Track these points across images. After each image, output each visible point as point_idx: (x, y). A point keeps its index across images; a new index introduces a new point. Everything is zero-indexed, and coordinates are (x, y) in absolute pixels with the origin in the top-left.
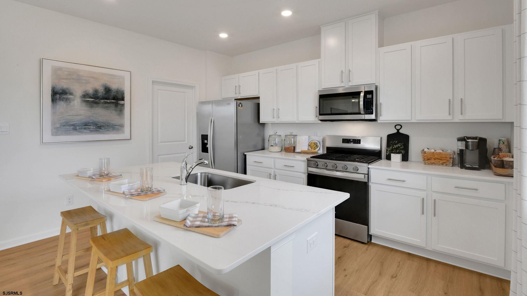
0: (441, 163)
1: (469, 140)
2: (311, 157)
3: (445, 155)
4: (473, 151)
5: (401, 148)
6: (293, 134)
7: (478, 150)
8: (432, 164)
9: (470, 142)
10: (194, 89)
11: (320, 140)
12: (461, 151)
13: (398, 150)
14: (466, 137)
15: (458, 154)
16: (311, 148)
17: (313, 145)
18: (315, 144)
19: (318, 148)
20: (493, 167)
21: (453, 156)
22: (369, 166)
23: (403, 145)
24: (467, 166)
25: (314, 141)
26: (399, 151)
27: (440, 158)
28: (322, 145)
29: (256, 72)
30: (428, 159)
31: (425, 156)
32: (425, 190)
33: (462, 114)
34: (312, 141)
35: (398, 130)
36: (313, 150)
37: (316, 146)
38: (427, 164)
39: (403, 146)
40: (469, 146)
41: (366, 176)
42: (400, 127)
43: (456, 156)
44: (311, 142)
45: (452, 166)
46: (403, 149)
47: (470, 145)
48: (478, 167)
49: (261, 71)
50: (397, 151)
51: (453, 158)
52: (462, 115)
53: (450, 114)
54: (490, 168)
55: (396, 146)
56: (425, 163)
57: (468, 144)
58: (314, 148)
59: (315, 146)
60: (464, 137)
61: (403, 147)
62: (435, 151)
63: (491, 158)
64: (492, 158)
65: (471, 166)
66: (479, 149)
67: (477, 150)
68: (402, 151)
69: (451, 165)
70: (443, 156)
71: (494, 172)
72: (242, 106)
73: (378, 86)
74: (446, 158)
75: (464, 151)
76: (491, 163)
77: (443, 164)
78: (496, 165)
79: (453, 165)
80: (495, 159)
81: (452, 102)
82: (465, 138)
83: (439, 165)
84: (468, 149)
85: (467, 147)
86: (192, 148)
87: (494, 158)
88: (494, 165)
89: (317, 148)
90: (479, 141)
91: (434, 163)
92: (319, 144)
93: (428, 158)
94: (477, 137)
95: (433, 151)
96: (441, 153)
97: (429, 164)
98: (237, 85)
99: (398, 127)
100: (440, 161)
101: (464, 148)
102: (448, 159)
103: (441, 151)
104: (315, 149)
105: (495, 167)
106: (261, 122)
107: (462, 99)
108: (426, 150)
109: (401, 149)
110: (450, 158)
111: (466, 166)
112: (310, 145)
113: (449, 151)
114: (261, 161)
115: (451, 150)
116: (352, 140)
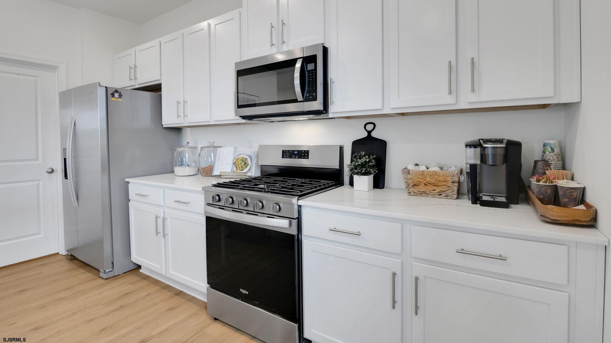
0: (436, 191)
1: (488, 144)
2: (215, 186)
3: (444, 177)
4: (495, 166)
5: (370, 164)
6: (215, 144)
7: (504, 166)
8: (422, 193)
9: (490, 148)
10: (56, 71)
11: (253, 155)
12: (473, 167)
13: (365, 169)
14: (482, 139)
15: (467, 173)
16: (236, 168)
17: (240, 163)
18: (242, 161)
19: (248, 168)
20: (538, 202)
21: (459, 177)
22: (301, 202)
23: (374, 159)
24: (485, 198)
25: (242, 156)
26: (367, 170)
27: (434, 183)
28: (255, 162)
29: (156, 42)
30: (414, 185)
31: (409, 180)
32: (399, 255)
33: (473, 90)
34: (239, 156)
35: (369, 132)
36: (238, 171)
37: (245, 163)
38: (412, 193)
39: (373, 161)
40: (489, 157)
41: (295, 222)
42: (372, 126)
43: (463, 178)
44: (237, 158)
45: (458, 198)
46: (372, 167)
47: (490, 155)
48: (503, 200)
49: (163, 39)
50: (362, 170)
51: (459, 182)
52: (473, 92)
53: (450, 93)
54: (527, 200)
55: (361, 161)
56: (409, 193)
57: (486, 153)
58: (242, 167)
59: (242, 165)
60: (479, 140)
61: (373, 163)
62: (428, 168)
63: (530, 181)
64: (533, 181)
65: (492, 200)
66: (506, 163)
67: (503, 164)
68: (371, 170)
69: (455, 196)
70: (441, 179)
71: (541, 216)
72: (120, 96)
73: (329, 48)
74: (445, 182)
75: (478, 168)
76: (530, 193)
77: (440, 195)
78: (541, 197)
79: (459, 195)
80: (541, 183)
81: (454, 68)
82: (480, 142)
83: (433, 196)
84: (485, 164)
85: (483, 158)
86: (53, 171)
87: (538, 181)
88: (537, 197)
89: (246, 167)
90: (506, 148)
91: (424, 192)
92: (249, 161)
93: (415, 183)
94: (503, 139)
95: (423, 168)
96: (436, 172)
97: (416, 194)
98: (132, 66)
99: (370, 127)
100: (435, 189)
101: (478, 162)
102: (450, 184)
103: (437, 169)
104: (243, 170)
105: (542, 201)
106: (165, 124)
107: (473, 58)
108: (411, 167)
109: (369, 166)
110: (452, 182)
111: (481, 197)
112: (235, 164)
113: (453, 168)
114: (145, 194)
115: (455, 166)
116: (296, 152)
